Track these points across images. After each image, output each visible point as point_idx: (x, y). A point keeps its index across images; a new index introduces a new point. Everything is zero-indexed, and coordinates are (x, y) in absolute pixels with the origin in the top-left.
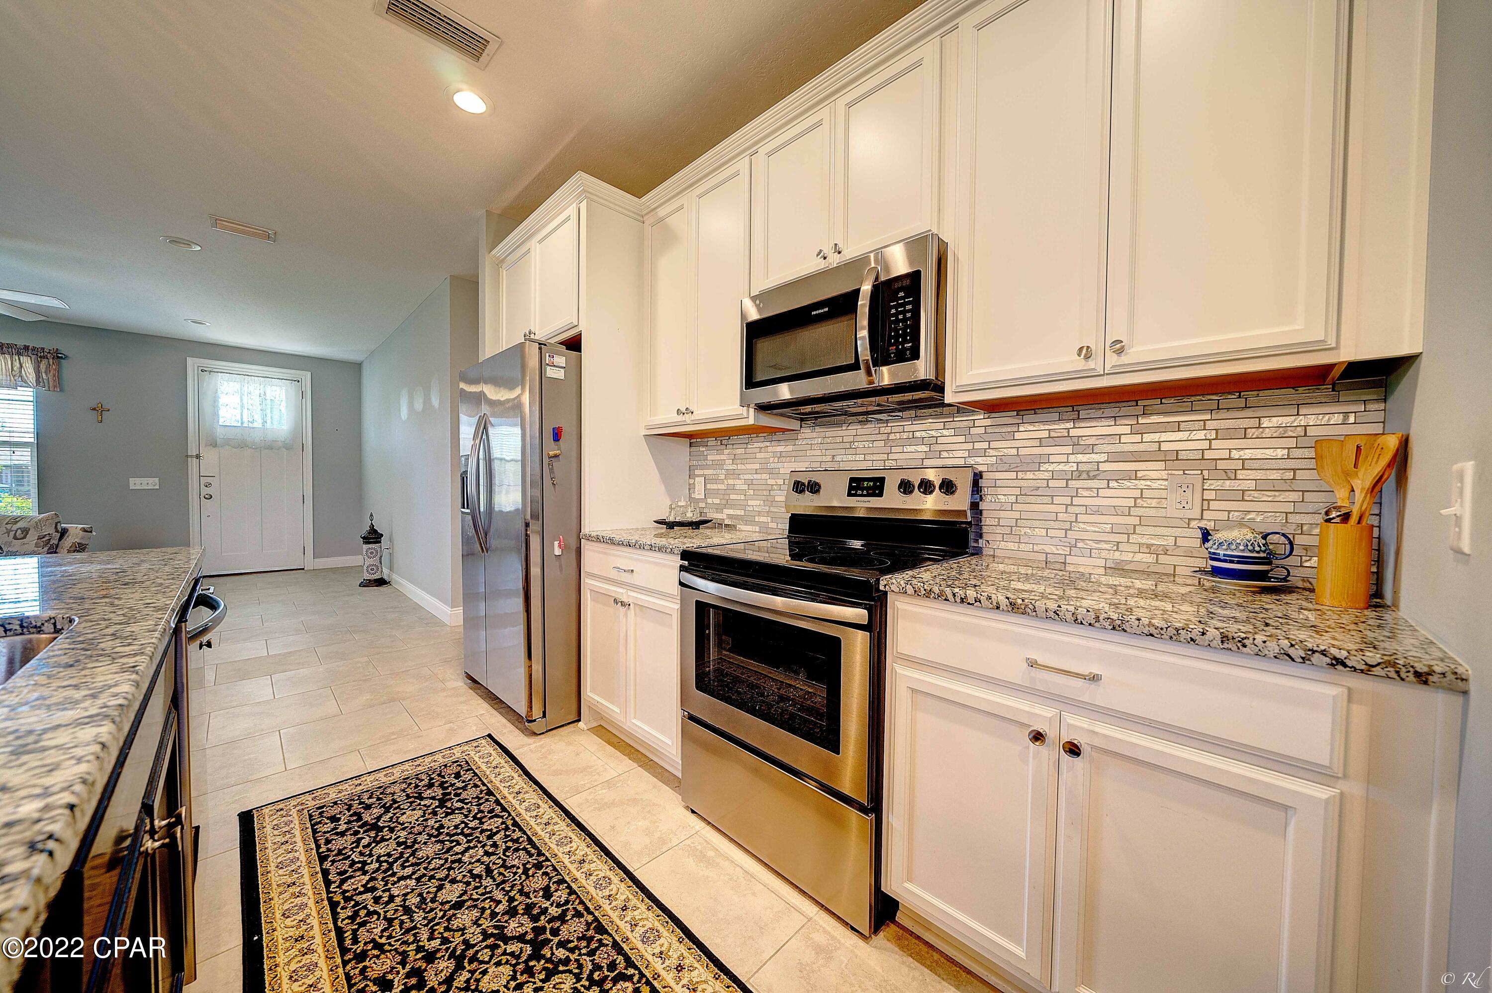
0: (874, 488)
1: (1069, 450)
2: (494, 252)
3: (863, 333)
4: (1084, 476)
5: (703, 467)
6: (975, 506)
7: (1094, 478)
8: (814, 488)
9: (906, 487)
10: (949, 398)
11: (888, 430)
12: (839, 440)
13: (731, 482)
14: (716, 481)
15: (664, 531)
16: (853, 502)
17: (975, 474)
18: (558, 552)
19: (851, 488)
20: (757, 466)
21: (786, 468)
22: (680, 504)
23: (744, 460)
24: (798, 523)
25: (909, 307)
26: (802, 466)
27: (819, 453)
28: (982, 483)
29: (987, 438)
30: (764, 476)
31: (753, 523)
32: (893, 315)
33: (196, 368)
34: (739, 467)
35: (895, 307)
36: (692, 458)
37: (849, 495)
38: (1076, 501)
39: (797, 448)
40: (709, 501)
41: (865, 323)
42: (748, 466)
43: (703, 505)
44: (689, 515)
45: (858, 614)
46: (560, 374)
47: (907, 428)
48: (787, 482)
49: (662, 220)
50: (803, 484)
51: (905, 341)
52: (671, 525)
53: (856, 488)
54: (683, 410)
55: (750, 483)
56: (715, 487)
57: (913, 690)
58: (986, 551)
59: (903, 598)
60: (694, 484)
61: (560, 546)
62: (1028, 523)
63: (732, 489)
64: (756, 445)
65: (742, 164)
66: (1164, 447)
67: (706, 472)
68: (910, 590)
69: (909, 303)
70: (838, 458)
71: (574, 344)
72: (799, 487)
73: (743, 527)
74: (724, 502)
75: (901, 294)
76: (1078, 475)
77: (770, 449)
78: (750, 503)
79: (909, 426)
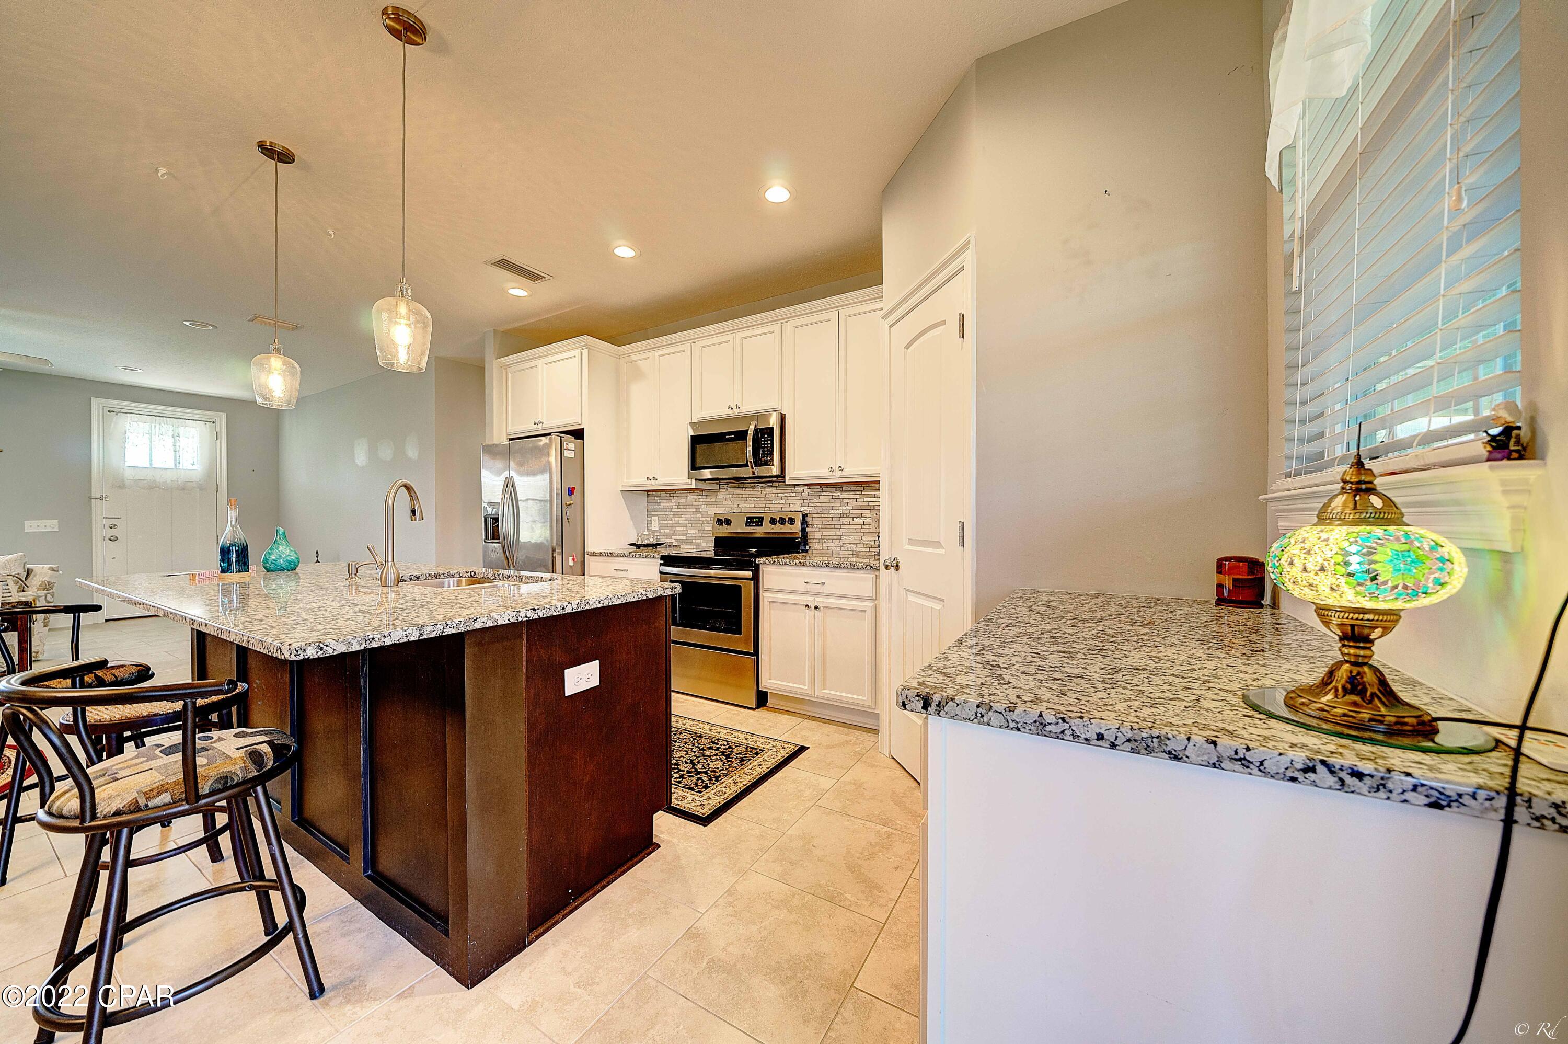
0: (759, 522)
1: (839, 504)
2: (500, 360)
3: (750, 449)
4: (845, 516)
5: (657, 510)
6: (803, 530)
7: (848, 517)
8: (728, 522)
9: (773, 521)
10: (787, 483)
11: (765, 492)
12: (741, 496)
13: (676, 519)
14: (666, 518)
15: (635, 550)
16: (750, 529)
17: (803, 515)
18: (571, 563)
19: (747, 522)
20: (694, 510)
21: (712, 511)
22: (645, 533)
23: (684, 506)
24: (720, 543)
25: (769, 442)
26: (721, 510)
27: (730, 503)
28: (807, 519)
29: (809, 497)
30: (698, 516)
31: (692, 544)
32: (762, 444)
33: (101, 408)
34: (682, 510)
35: (764, 441)
36: (649, 504)
37: (746, 526)
38: (843, 527)
39: (718, 500)
40: (662, 531)
41: (751, 444)
42: (688, 510)
43: (658, 534)
44: (651, 540)
45: (748, 574)
46: (571, 454)
47: (774, 492)
48: (712, 519)
49: (633, 361)
50: (722, 520)
51: (767, 457)
52: (639, 546)
53: (749, 522)
54: (651, 478)
55: (689, 520)
56: (664, 522)
57: (770, 602)
58: (809, 551)
59: (765, 566)
60: (651, 520)
61: (573, 559)
62: (826, 537)
63: (678, 523)
64: (692, 497)
65: (686, 347)
66: (870, 504)
67: (659, 513)
68: (767, 562)
69: (769, 440)
70: (740, 506)
71: (578, 434)
72: (719, 522)
73: (685, 546)
74: (672, 532)
75: (766, 436)
76: (843, 515)
77: (702, 500)
78: (689, 532)
79: (775, 490)
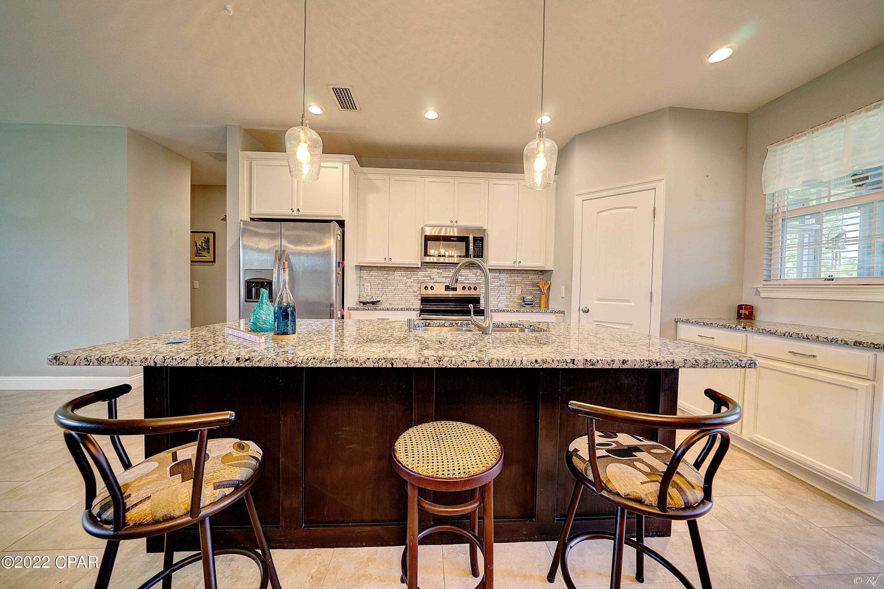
1: (498, 280)
6: (477, 294)
7: (503, 287)
8: (432, 288)
9: (464, 288)
16: (447, 292)
18: (339, 316)
32: (476, 246)
35: (477, 244)
37: (445, 290)
46: (339, 238)
50: (428, 287)
51: (479, 253)
52: (365, 303)
54: (388, 259)
60: (364, 286)
61: (340, 313)
65: (417, 179)
69: (480, 244)
71: (341, 222)
75: (478, 241)
